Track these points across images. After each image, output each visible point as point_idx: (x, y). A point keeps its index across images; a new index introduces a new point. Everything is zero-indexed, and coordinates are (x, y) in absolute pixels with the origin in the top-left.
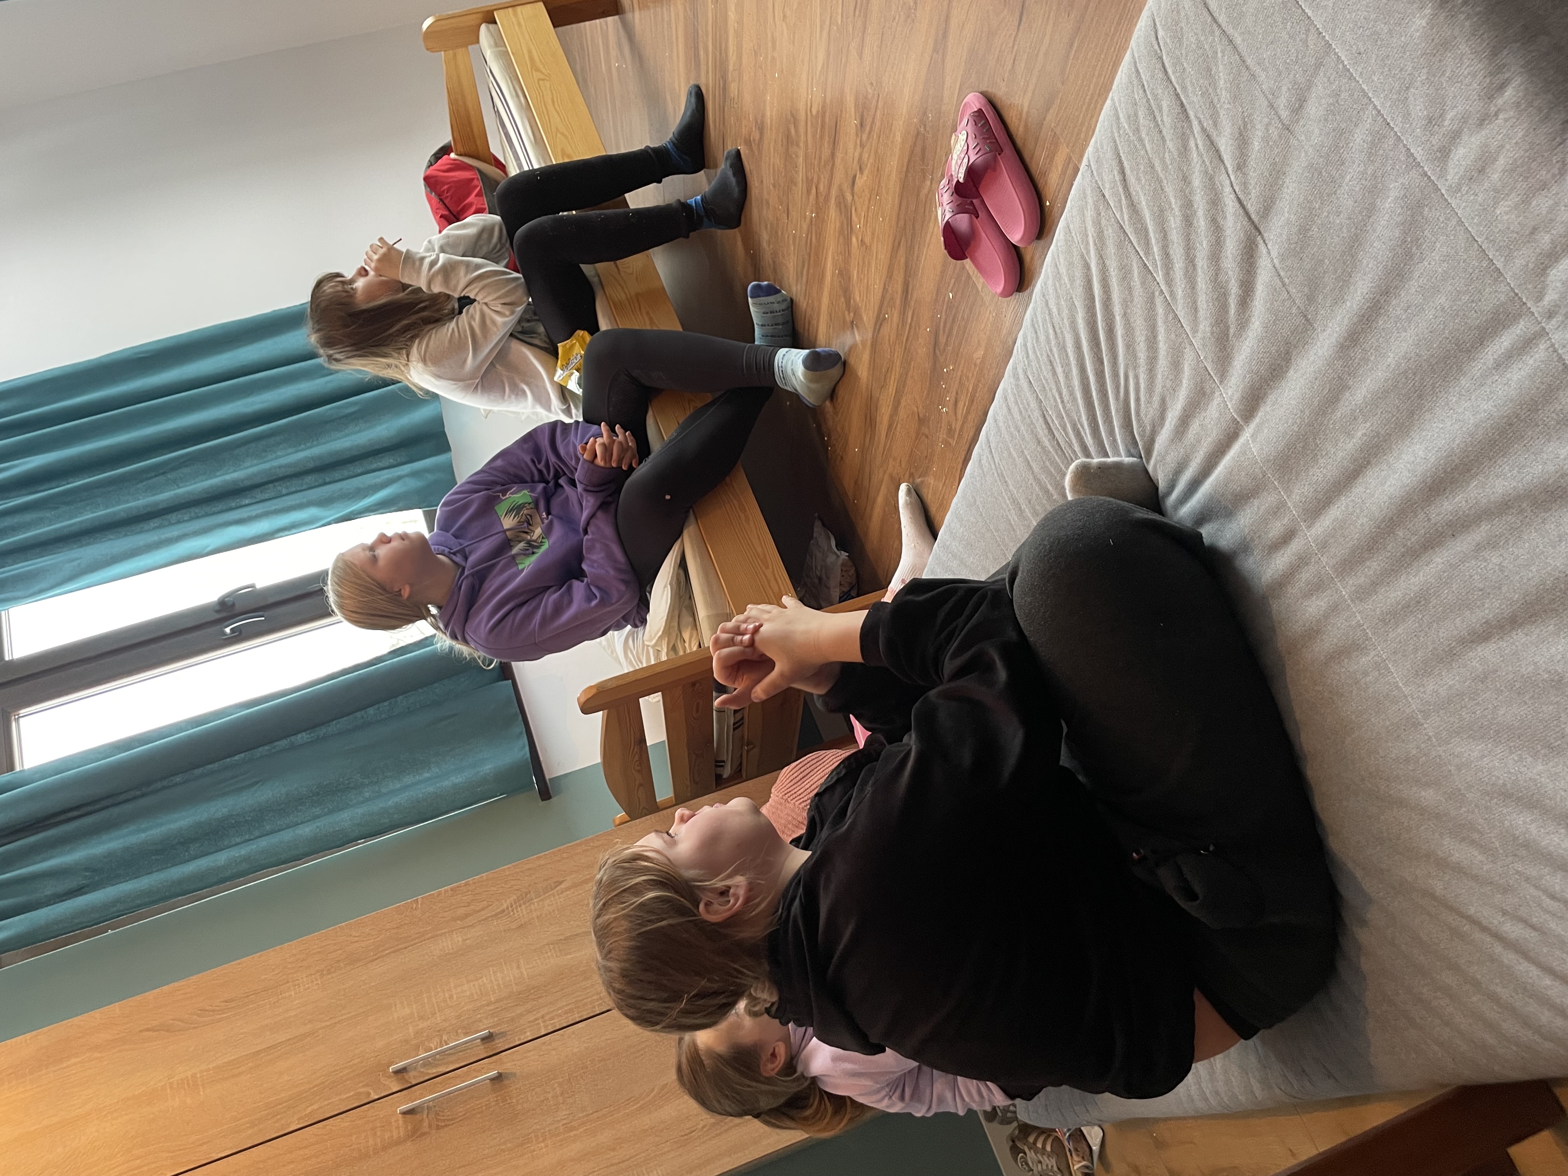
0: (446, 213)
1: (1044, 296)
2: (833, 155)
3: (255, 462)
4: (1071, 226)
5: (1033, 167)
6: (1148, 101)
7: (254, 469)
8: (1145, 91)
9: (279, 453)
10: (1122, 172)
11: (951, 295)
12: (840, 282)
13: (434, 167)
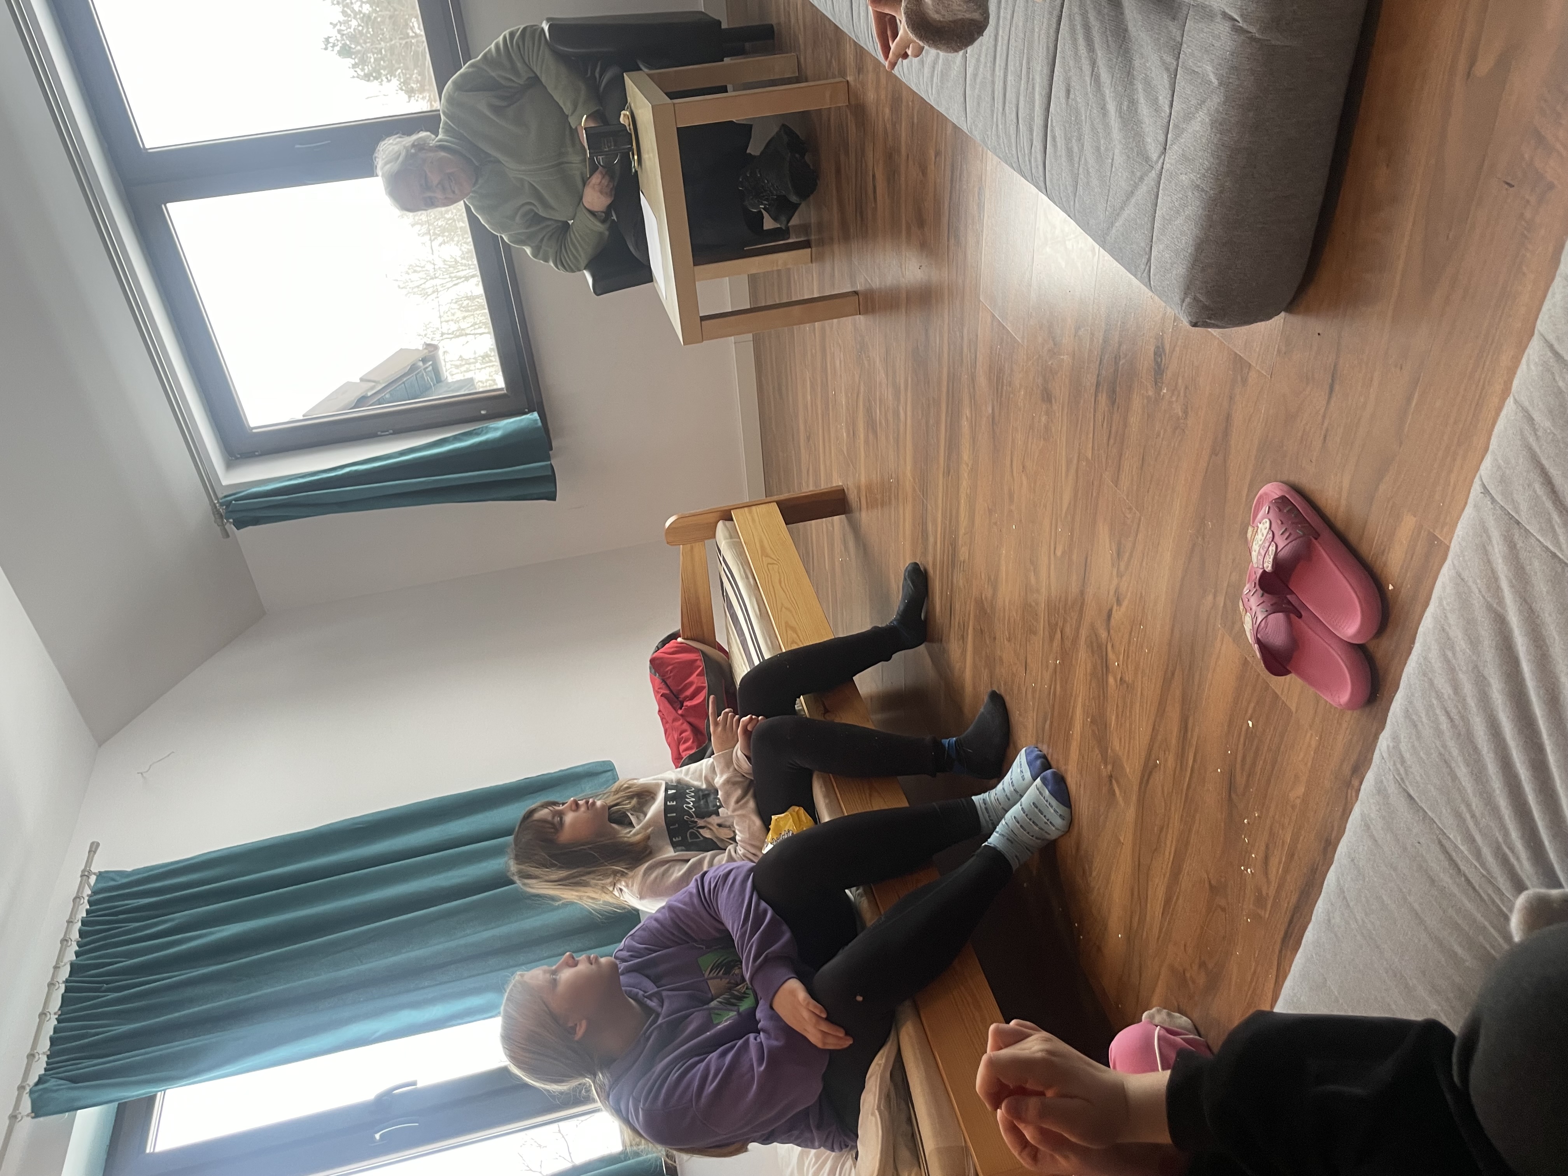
0: (668, 692)
2: (1083, 592)
7: (440, 948)
9: (468, 931)
11: (1250, 723)
12: (1093, 731)
13: (661, 650)
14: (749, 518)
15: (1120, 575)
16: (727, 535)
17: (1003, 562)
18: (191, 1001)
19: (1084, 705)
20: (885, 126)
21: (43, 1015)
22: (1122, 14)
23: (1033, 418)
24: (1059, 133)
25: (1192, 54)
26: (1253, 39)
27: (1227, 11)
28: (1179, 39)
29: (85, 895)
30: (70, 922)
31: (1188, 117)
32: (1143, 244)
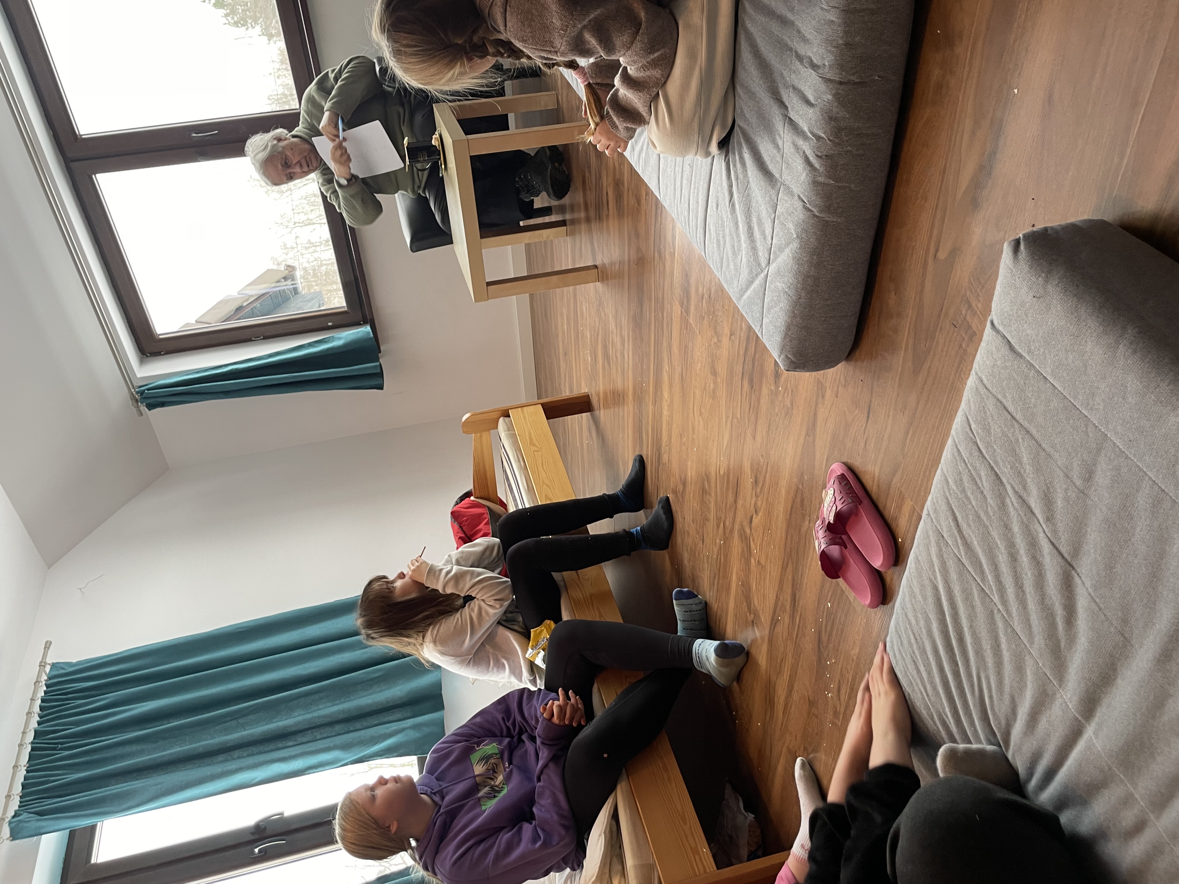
0: (463, 535)
1: (903, 609)
2: (735, 501)
3: (302, 712)
4: (920, 558)
5: (886, 514)
6: (969, 471)
7: (300, 718)
8: (966, 464)
9: (320, 707)
10: (955, 519)
11: (829, 604)
12: (743, 591)
13: (459, 505)
14: (522, 416)
15: (757, 496)
16: (506, 428)
17: (689, 470)
18: (122, 757)
19: (737, 573)
20: (614, 164)
21: (15, 767)
22: (746, 171)
23: (706, 383)
24: (713, 229)
25: (782, 213)
26: (815, 216)
27: (801, 195)
28: (775, 201)
29: (43, 680)
30: (32, 700)
31: (781, 249)
32: (758, 315)
